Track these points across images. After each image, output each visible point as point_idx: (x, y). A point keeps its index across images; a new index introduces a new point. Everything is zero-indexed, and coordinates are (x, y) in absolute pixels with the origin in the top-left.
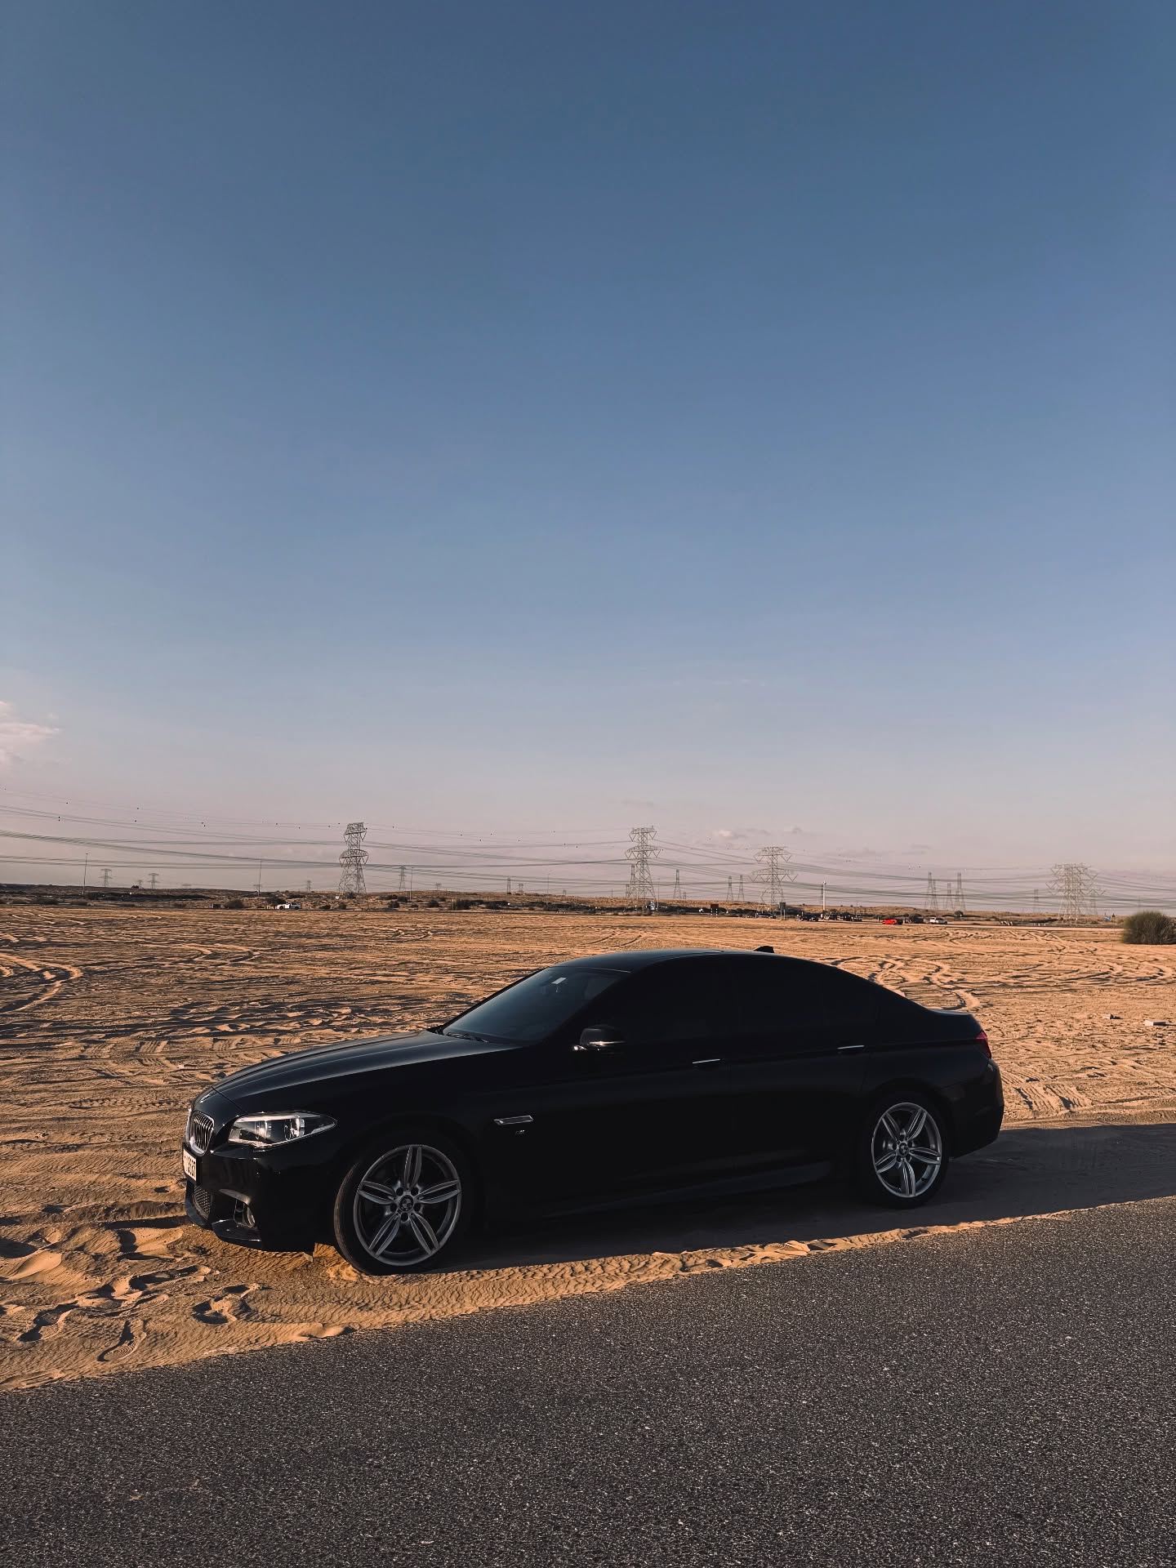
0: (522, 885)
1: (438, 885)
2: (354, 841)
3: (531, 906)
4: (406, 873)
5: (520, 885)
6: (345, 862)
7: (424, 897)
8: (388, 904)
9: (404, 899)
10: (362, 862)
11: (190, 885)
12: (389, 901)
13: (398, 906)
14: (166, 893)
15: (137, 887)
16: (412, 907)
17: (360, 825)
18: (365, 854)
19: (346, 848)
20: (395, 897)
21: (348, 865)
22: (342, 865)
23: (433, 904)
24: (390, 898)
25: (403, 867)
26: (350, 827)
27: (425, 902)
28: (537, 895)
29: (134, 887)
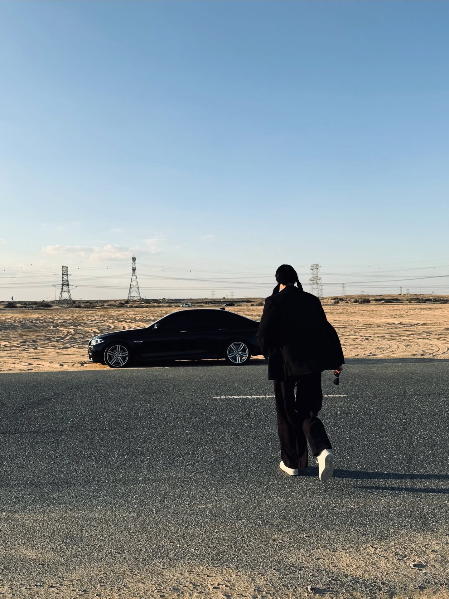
0: (409, 290)
1: (363, 292)
2: (315, 273)
3: (410, 301)
4: (346, 287)
5: (407, 290)
6: (311, 283)
7: (353, 298)
8: (334, 302)
9: (342, 299)
10: (319, 283)
11: (247, 296)
12: (334, 301)
13: (338, 303)
14: (236, 300)
15: (225, 298)
16: (346, 303)
17: (317, 265)
18: (320, 278)
19: (311, 276)
20: (337, 298)
21: (313, 284)
22: (310, 284)
23: (356, 301)
24: (335, 299)
25: (343, 284)
26: (312, 266)
27: (353, 300)
28: (416, 295)
29: (223, 298)
